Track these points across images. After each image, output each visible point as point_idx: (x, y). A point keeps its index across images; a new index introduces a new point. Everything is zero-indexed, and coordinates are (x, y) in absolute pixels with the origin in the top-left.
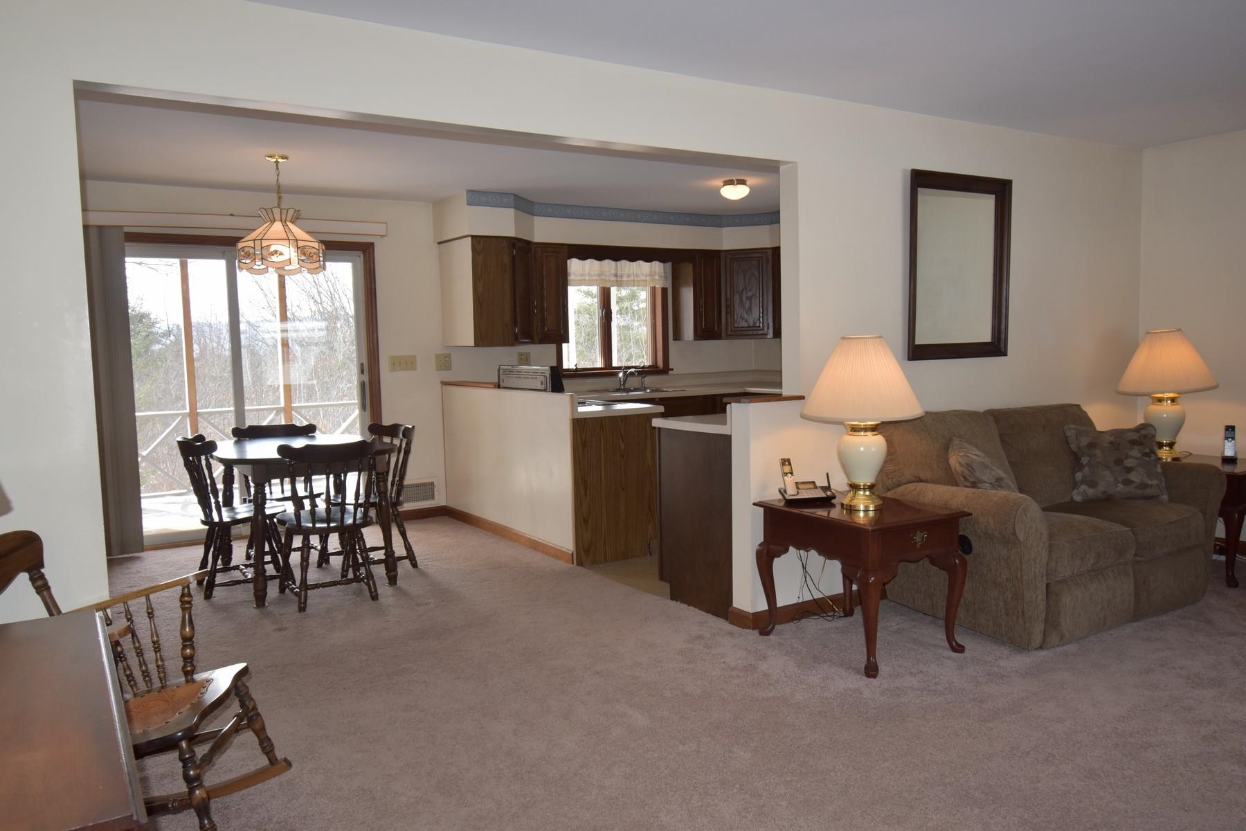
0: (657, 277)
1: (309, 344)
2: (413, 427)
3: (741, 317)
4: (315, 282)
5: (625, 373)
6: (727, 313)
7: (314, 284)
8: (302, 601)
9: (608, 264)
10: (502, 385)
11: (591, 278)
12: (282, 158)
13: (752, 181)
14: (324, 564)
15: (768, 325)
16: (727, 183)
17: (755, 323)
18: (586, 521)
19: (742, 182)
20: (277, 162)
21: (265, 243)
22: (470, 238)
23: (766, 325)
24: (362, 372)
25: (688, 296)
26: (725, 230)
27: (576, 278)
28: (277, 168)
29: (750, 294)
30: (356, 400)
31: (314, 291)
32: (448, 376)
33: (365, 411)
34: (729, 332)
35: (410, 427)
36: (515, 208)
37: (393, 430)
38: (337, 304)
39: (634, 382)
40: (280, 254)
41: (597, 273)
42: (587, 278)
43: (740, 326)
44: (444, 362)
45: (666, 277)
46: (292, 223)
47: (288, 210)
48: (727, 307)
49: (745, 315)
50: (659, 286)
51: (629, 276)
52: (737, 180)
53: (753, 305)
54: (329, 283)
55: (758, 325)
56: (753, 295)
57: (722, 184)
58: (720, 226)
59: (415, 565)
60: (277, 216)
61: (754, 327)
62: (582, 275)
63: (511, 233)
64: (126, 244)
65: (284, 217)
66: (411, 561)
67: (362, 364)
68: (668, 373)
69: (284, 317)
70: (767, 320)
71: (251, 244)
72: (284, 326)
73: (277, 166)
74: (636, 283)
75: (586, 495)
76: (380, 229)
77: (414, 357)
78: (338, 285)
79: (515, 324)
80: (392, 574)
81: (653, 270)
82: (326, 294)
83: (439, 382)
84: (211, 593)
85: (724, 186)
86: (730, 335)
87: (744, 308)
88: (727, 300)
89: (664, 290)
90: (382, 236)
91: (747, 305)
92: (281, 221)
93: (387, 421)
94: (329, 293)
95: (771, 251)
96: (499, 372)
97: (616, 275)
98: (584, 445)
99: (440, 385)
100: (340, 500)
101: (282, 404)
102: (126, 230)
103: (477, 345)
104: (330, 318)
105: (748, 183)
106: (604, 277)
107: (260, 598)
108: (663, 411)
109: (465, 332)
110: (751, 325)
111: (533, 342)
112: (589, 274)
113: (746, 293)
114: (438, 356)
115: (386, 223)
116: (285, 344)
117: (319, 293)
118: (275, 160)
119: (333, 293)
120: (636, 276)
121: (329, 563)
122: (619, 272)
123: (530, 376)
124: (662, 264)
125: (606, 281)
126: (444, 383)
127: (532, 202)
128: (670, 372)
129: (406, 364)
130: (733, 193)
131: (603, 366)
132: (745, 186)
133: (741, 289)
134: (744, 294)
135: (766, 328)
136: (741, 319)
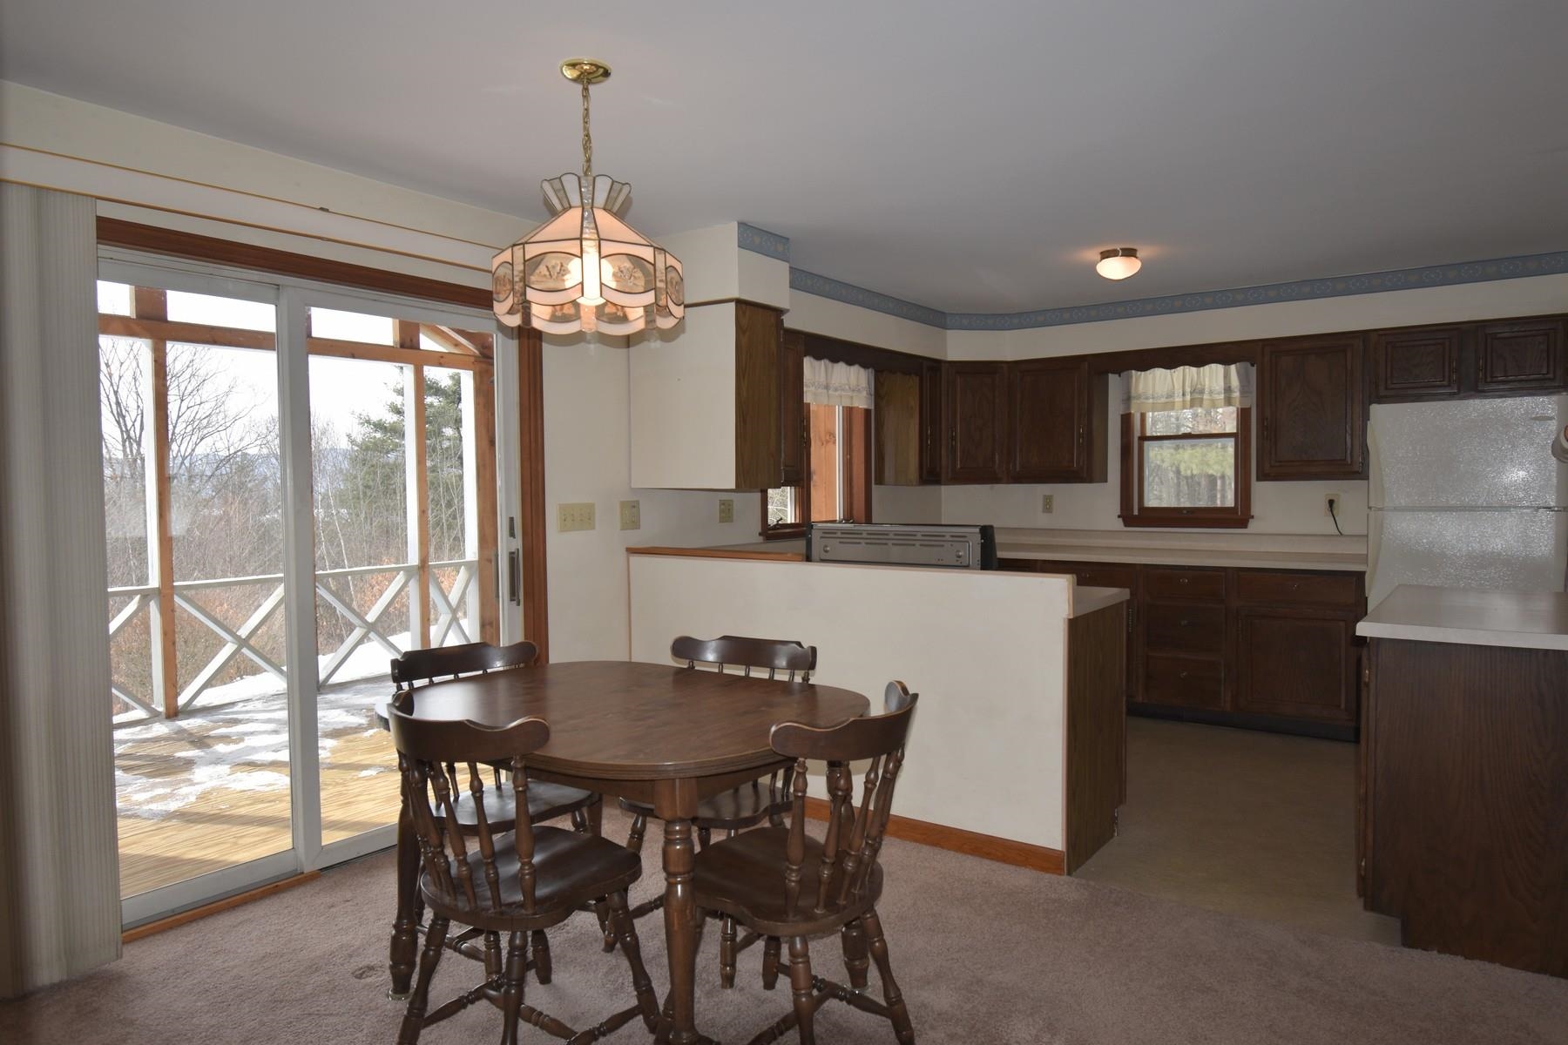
3: (967, 453)
6: (951, 448)
9: (818, 370)
10: (820, 555)
13: (1145, 252)
16: (1106, 255)
17: (986, 462)
19: (1129, 253)
22: (731, 305)
24: (511, 533)
32: (638, 539)
41: (808, 382)
43: (966, 466)
44: (631, 515)
45: (870, 394)
48: (951, 439)
49: (973, 451)
51: (836, 390)
52: (1122, 249)
57: (1099, 257)
58: (945, 327)
67: (512, 520)
74: (842, 399)
77: (593, 506)
79: (780, 454)
81: (859, 383)
83: (624, 549)
85: (1103, 258)
86: (953, 479)
88: (950, 429)
91: (976, 437)
95: (1008, 365)
97: (826, 387)
99: (625, 553)
103: (741, 487)
105: (1138, 255)
108: (1128, 597)
114: (623, 504)
120: (844, 389)
122: (828, 383)
123: (917, 543)
124: (868, 374)
126: (632, 551)
129: (581, 518)
130: (1115, 269)
131: (798, 521)
132: (1133, 258)
133: (969, 416)
134: (973, 422)
135: (998, 470)
136: (969, 456)
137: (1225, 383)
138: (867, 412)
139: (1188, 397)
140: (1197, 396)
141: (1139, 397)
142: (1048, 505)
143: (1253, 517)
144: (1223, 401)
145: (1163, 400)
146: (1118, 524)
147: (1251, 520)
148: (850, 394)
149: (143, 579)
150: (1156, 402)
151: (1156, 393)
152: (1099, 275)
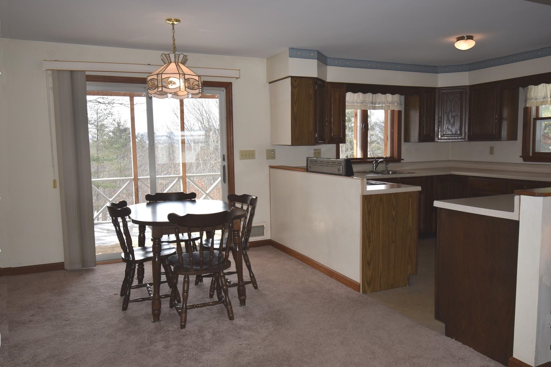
0: (396, 104)
1: (198, 143)
2: (257, 198)
4: (201, 114)
5: (377, 161)
6: (439, 125)
7: (200, 115)
8: (183, 321)
9: (369, 96)
10: (309, 169)
11: (357, 105)
12: (176, 21)
13: (477, 37)
14: (199, 282)
15: (465, 133)
16: (459, 39)
17: (456, 132)
18: (369, 264)
19: (470, 38)
20: (173, 24)
21: (164, 76)
22: (290, 79)
23: (463, 133)
24: (224, 160)
25: (415, 117)
26: (439, 75)
28: (173, 28)
29: (454, 114)
30: (219, 173)
31: (200, 118)
32: (273, 162)
33: (225, 183)
35: (255, 197)
36: (317, 59)
37: (244, 199)
38: (211, 124)
39: (381, 167)
40: (173, 84)
41: (362, 101)
43: (447, 134)
44: (271, 154)
45: (401, 105)
46: (182, 64)
47: (179, 55)
48: (439, 121)
49: (450, 127)
50: (396, 109)
52: (467, 36)
53: (455, 121)
54: (207, 114)
55: (458, 133)
56: (456, 115)
57: (456, 40)
58: (437, 72)
59: (256, 287)
60: (173, 59)
61: (456, 134)
62: (353, 103)
63: (314, 74)
64: (87, 82)
65: (177, 60)
66: (253, 285)
67: (224, 155)
68: (400, 161)
69: (183, 129)
70: (465, 130)
71: (155, 77)
72: (183, 133)
73: (173, 26)
75: (369, 246)
76: (235, 74)
77: (254, 151)
78: (211, 115)
79: (316, 132)
80: (243, 298)
81: (394, 100)
82: (205, 119)
83: (268, 166)
84: (127, 306)
85: (457, 41)
86: (441, 138)
87: (450, 123)
88: (439, 118)
90: (237, 78)
91: (452, 121)
92: (175, 63)
93: (239, 192)
94: (207, 119)
95: (468, 88)
96: (307, 161)
97: (372, 103)
98: (369, 213)
99: (269, 168)
100: (210, 245)
101: (181, 175)
102: (87, 73)
103: (293, 144)
104: (208, 130)
105: (474, 38)
106: (365, 104)
107: (156, 315)
108: (420, 190)
109: (286, 137)
110: (454, 133)
111: (324, 143)
113: (452, 113)
114: (267, 150)
115: (239, 70)
116: (183, 142)
117: (203, 119)
118: (171, 23)
119: (209, 118)
121: (202, 281)
122: (374, 101)
123: (330, 165)
124: (400, 96)
126: (271, 167)
127: (327, 57)
128: (402, 161)
129: (249, 155)
130: (464, 45)
131: (362, 157)
132: (472, 40)
133: (448, 111)
134: (450, 114)
135: (463, 135)
136: (448, 129)
138: (400, 112)
141: (531, 99)
142: (492, 152)
145: (542, 100)
146: (521, 161)
148: (388, 104)
149: (179, 174)
150: (539, 101)
151: (539, 96)
152: (456, 48)
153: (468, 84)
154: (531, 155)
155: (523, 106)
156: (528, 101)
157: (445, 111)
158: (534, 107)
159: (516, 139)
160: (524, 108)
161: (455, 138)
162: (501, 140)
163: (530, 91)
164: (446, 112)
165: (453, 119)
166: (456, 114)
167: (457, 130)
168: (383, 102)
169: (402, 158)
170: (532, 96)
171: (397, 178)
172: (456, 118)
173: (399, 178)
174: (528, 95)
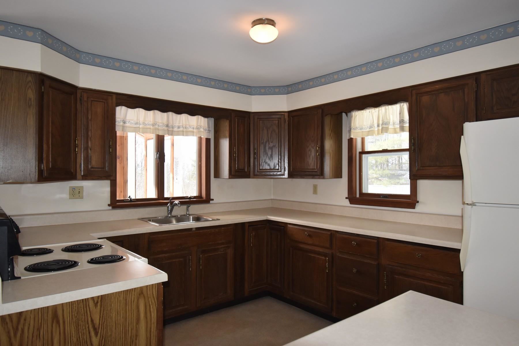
0: (202, 130)
3: (265, 162)
6: (254, 158)
11: (145, 127)
15: (285, 168)
17: (275, 166)
19: (271, 23)
23: (283, 168)
25: (225, 145)
27: (131, 125)
29: (271, 145)
34: (256, 173)
41: (151, 123)
42: (141, 126)
43: (264, 168)
45: (209, 130)
48: (255, 154)
49: (267, 160)
50: (204, 136)
51: (179, 127)
52: (266, 19)
53: (273, 153)
55: (277, 168)
61: (274, 169)
62: (137, 123)
68: (209, 202)
70: (284, 164)
74: (184, 133)
79: (41, 160)
81: (199, 125)
86: (257, 175)
87: (267, 155)
88: (254, 149)
89: (208, 140)
91: (269, 153)
95: (286, 114)
97: (167, 126)
105: (276, 25)
106: (157, 127)
110: (272, 168)
112: (144, 123)
113: (269, 144)
120: (185, 128)
124: (206, 119)
125: (158, 129)
127: (77, 50)
128: (211, 202)
131: (155, 197)
133: (265, 141)
134: (267, 144)
135: (283, 170)
136: (265, 163)
137: (400, 117)
139: (380, 128)
140: (384, 126)
141: (356, 128)
142: (315, 191)
143: (418, 202)
144: (399, 129)
145: (368, 130)
146: (347, 203)
147: (417, 204)
150: (364, 131)
151: (365, 126)
152: (251, 38)
153: (286, 110)
154: (358, 196)
155: (348, 138)
156: (352, 130)
157: (261, 140)
158: (359, 138)
159: (341, 177)
160: (348, 140)
161: (273, 173)
162: (324, 178)
163: (354, 119)
164: (262, 142)
165: (270, 151)
166: (274, 145)
167: (276, 164)
168: (184, 126)
169: (212, 198)
170: (357, 125)
171: (192, 229)
172: (274, 150)
173: (194, 228)
174: (352, 125)
